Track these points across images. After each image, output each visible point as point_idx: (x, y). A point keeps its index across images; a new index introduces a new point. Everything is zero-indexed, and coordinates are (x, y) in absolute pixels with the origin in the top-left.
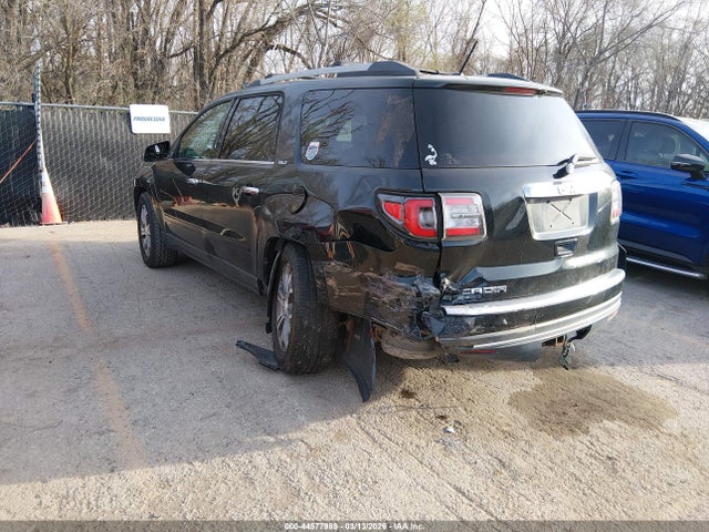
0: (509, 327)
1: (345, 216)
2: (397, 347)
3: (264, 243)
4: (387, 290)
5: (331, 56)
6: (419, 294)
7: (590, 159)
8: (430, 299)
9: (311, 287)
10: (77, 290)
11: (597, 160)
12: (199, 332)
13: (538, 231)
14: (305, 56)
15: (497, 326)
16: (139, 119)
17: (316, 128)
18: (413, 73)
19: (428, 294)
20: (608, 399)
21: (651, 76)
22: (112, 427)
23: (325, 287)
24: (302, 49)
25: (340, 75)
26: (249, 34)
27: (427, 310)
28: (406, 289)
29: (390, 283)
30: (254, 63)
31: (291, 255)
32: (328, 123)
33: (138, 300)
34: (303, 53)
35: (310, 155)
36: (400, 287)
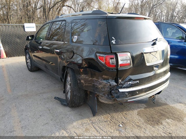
0: (138, 94)
1: (86, 60)
2: (104, 100)
3: (61, 67)
4: (100, 84)
5: (81, 8)
6: (110, 85)
7: (161, 39)
8: (114, 87)
9: (76, 83)
10: (8, 80)
11: (163, 39)
12: (44, 93)
13: (148, 63)
14: (74, 8)
15: (135, 94)
16: (27, 27)
17: (77, 30)
18: (106, 14)
19: (113, 85)
20: (166, 111)
21: (165, 11)
22: (15, 130)
23: (81, 83)
24: (73, 6)
25: (83, 15)
26: (58, 2)
27: (113, 90)
28: (106, 84)
29: (101, 82)
30: (60, 10)
31: (69, 71)
32: (80, 29)
33: (26, 82)
34: (73, 7)
35: (75, 40)
36: (104, 83)
